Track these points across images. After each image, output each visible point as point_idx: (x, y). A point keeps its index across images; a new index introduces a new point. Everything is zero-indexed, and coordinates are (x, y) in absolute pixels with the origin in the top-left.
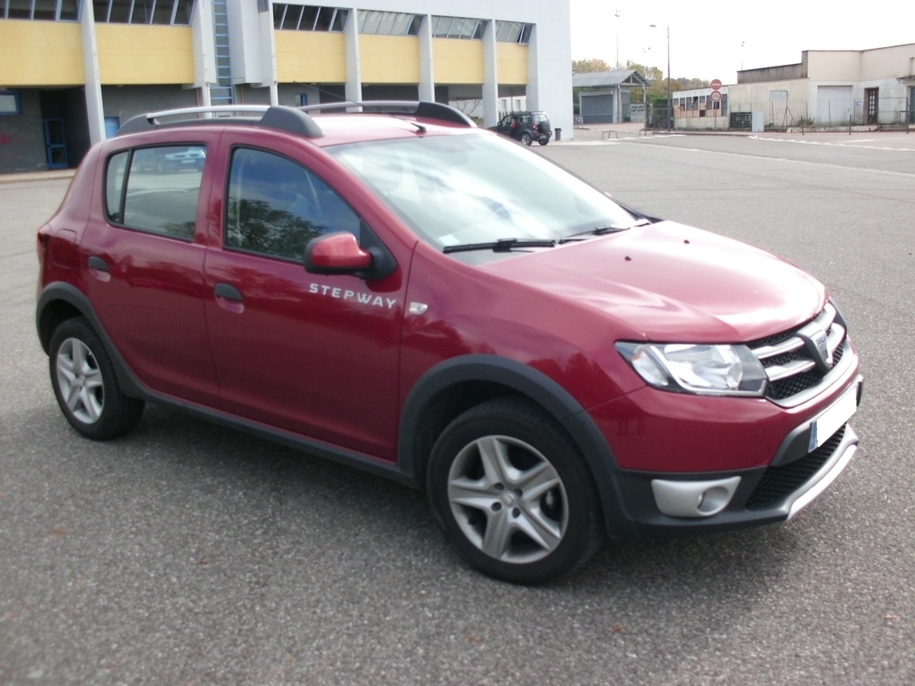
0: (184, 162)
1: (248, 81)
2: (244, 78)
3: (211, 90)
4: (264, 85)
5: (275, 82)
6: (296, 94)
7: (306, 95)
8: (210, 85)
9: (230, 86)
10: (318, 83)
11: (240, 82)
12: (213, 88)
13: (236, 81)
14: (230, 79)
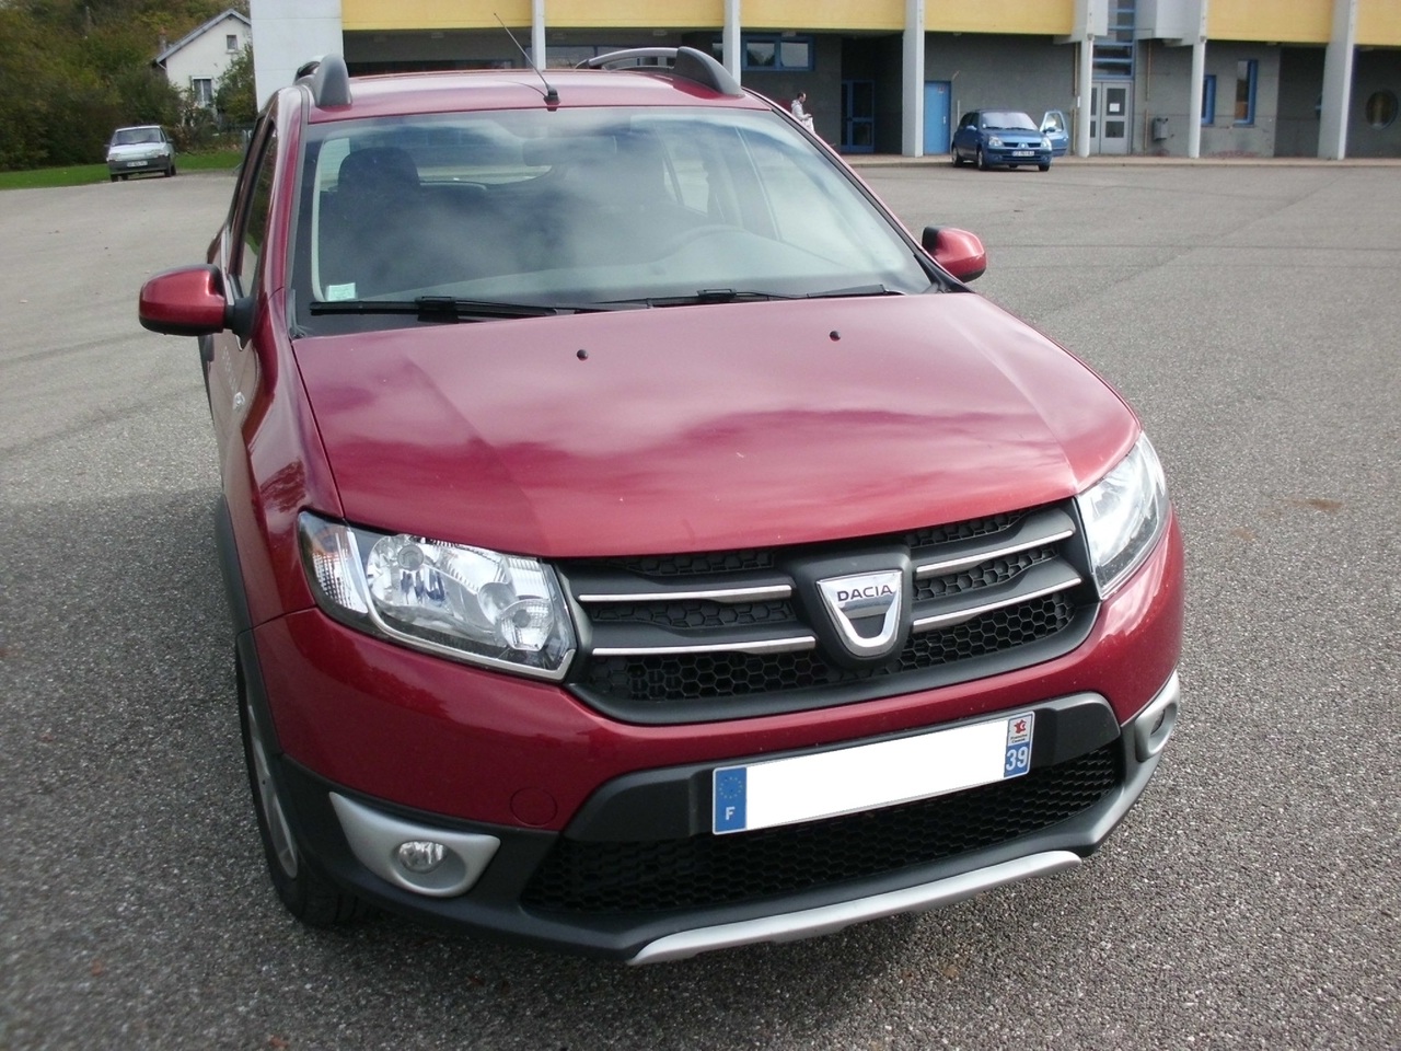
0: (1015, 154)
1: (1159, 34)
2: (1153, 31)
3: (1095, 47)
4: (1184, 43)
5: (1202, 39)
6: (1240, 60)
7: (1256, 62)
8: (1093, 39)
9: (1131, 41)
10: (1279, 43)
11: (1147, 35)
12: (1097, 44)
13: (1141, 35)
14: (1132, 31)
